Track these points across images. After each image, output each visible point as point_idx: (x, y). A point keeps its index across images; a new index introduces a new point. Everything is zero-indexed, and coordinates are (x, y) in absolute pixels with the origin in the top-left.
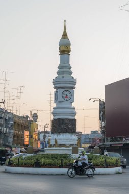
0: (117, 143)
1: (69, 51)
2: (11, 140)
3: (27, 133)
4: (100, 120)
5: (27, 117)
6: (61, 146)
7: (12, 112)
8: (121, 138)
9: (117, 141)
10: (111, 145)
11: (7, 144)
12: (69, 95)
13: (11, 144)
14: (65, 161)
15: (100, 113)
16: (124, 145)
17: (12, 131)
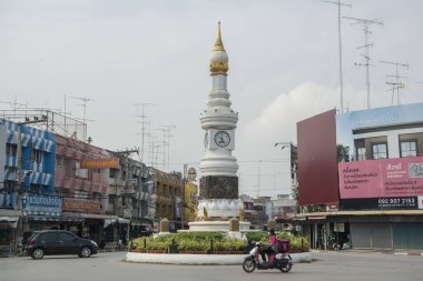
0: (316, 214)
1: (226, 70)
2: (152, 211)
3: (179, 200)
4: (293, 177)
5: (180, 173)
6: (213, 218)
7: (154, 167)
8: (323, 206)
9: (317, 210)
10: (307, 217)
11: (147, 217)
12: (225, 139)
13: (152, 217)
14: (217, 243)
15: (292, 165)
16: (328, 217)
17: (154, 196)
